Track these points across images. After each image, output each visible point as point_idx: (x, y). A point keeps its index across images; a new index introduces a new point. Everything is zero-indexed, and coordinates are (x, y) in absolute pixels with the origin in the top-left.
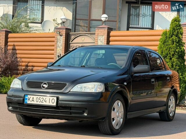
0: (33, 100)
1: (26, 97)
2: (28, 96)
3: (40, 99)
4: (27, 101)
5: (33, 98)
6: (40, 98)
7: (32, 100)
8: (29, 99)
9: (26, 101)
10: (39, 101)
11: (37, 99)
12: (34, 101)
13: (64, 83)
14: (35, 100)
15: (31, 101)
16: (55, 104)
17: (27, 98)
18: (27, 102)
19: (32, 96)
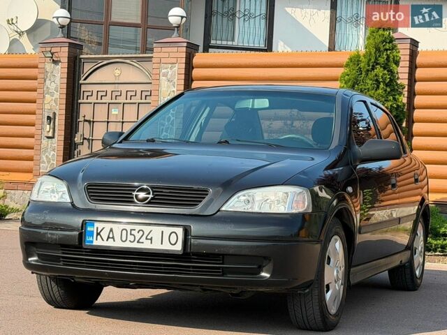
0: (111, 236)
1: (89, 229)
2: (96, 225)
3: (133, 232)
4: (91, 239)
5: (111, 230)
6: (131, 230)
7: (109, 238)
8: (98, 234)
9: (89, 239)
10: (131, 238)
11: (124, 232)
12: (113, 238)
13: (202, 187)
14: (117, 237)
15: (105, 238)
16: (179, 247)
17: (93, 232)
18: (92, 242)
19: (108, 226)
